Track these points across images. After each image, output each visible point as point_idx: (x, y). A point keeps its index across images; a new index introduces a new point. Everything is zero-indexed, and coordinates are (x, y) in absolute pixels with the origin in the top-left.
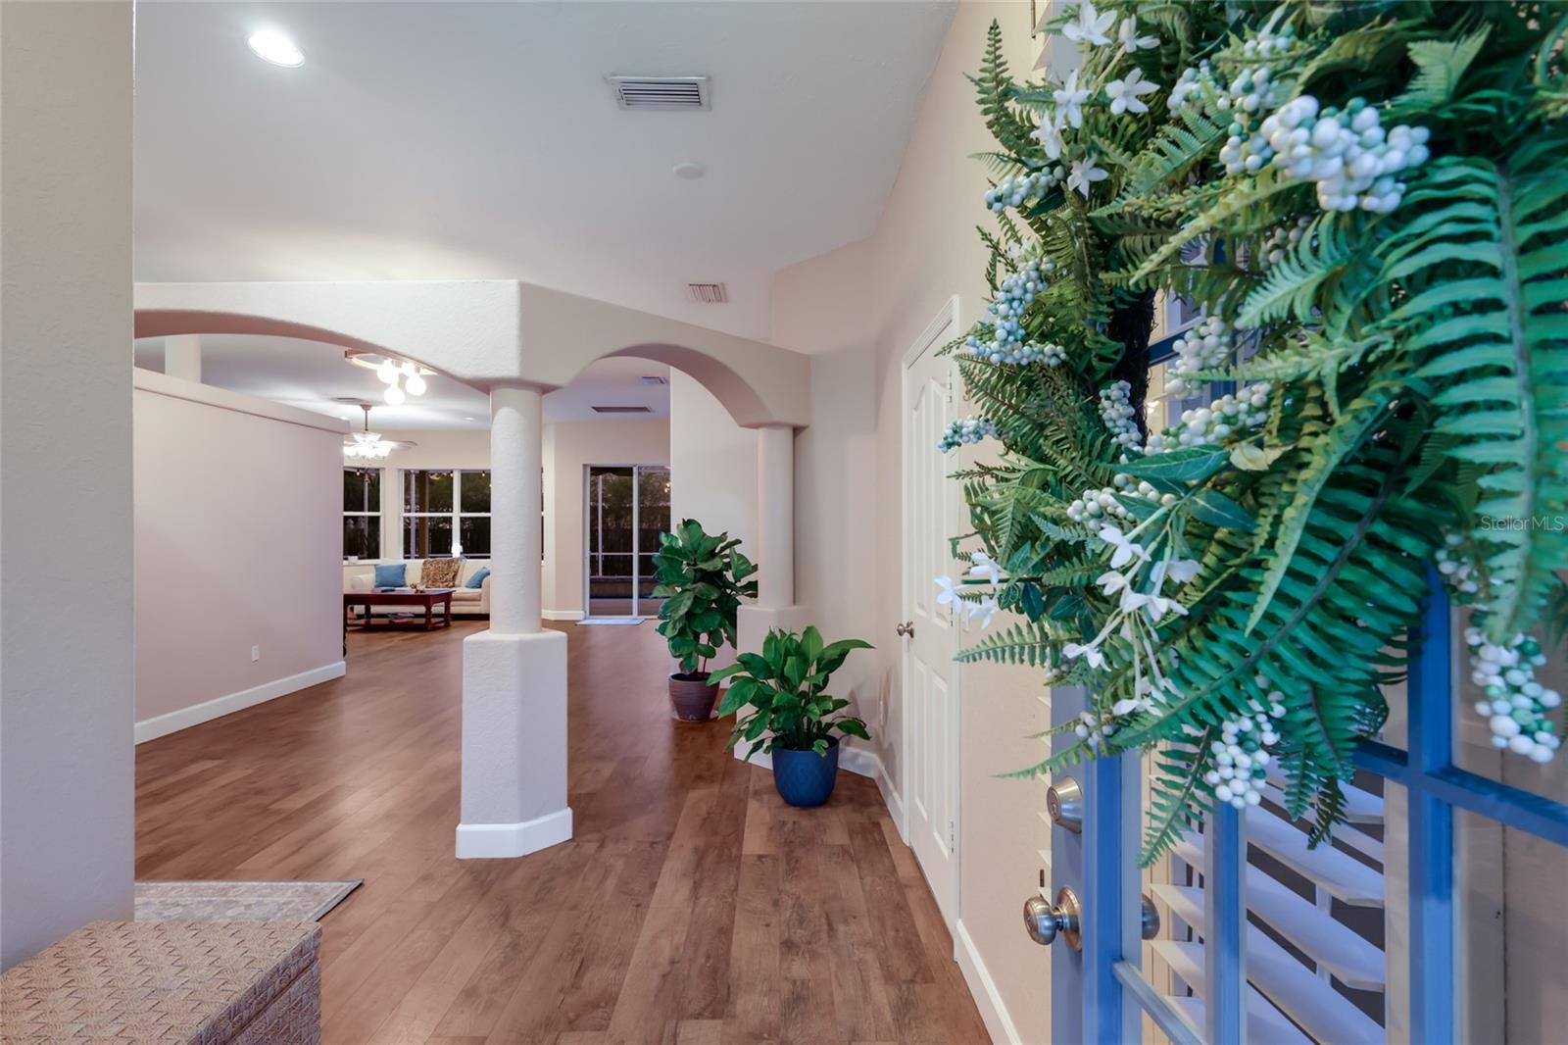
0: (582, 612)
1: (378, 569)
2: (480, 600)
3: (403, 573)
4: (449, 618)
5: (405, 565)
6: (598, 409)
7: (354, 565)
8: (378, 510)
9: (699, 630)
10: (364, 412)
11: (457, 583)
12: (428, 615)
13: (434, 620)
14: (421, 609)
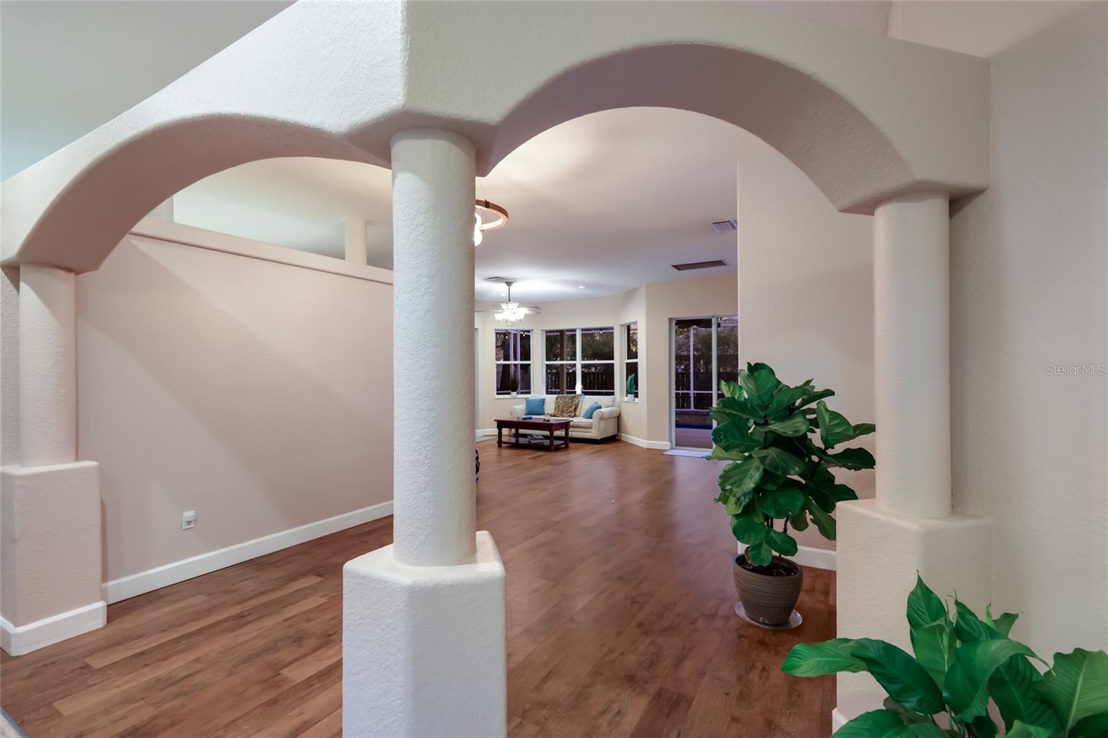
0: (668, 443)
1: (528, 402)
2: (591, 428)
3: (543, 405)
4: (568, 441)
5: (544, 399)
6: (678, 267)
7: (514, 398)
8: (529, 360)
9: (772, 514)
10: (508, 287)
11: (577, 414)
12: (551, 438)
13: (556, 442)
14: (547, 433)
